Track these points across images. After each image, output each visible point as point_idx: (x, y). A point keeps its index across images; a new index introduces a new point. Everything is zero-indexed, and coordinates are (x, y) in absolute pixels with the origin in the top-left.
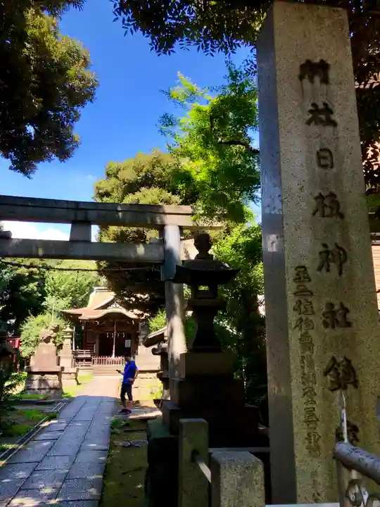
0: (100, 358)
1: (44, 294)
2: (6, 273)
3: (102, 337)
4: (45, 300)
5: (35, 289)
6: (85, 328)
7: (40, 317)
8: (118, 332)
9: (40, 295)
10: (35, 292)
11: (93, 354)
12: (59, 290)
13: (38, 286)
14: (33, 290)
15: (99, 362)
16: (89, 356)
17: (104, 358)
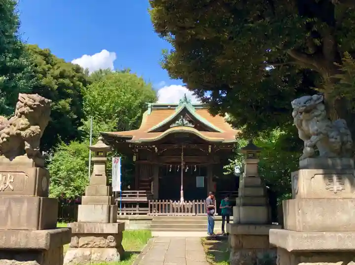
0: (160, 203)
1: (82, 116)
2: (20, 79)
3: (163, 171)
4: (81, 124)
5: (68, 107)
6: (138, 159)
7: (74, 145)
8: (187, 164)
9: (75, 117)
10: (68, 112)
11: (150, 197)
12: (100, 111)
13: (72, 104)
14: (64, 108)
15: (160, 209)
16: (145, 199)
17: (167, 203)
